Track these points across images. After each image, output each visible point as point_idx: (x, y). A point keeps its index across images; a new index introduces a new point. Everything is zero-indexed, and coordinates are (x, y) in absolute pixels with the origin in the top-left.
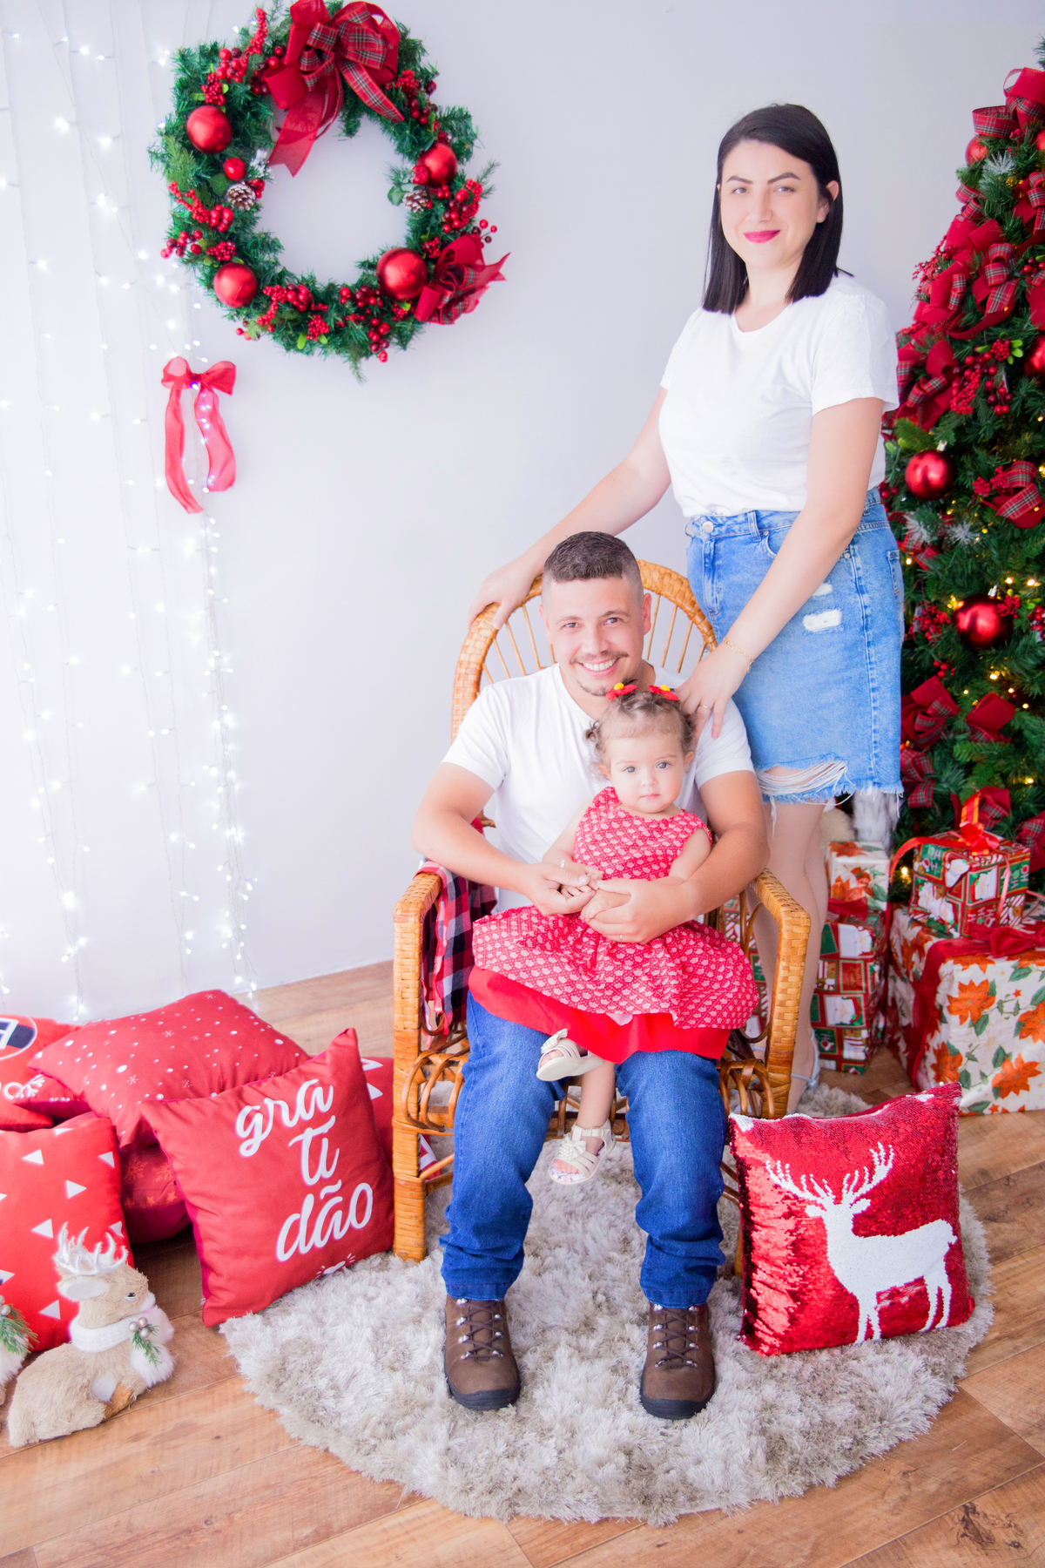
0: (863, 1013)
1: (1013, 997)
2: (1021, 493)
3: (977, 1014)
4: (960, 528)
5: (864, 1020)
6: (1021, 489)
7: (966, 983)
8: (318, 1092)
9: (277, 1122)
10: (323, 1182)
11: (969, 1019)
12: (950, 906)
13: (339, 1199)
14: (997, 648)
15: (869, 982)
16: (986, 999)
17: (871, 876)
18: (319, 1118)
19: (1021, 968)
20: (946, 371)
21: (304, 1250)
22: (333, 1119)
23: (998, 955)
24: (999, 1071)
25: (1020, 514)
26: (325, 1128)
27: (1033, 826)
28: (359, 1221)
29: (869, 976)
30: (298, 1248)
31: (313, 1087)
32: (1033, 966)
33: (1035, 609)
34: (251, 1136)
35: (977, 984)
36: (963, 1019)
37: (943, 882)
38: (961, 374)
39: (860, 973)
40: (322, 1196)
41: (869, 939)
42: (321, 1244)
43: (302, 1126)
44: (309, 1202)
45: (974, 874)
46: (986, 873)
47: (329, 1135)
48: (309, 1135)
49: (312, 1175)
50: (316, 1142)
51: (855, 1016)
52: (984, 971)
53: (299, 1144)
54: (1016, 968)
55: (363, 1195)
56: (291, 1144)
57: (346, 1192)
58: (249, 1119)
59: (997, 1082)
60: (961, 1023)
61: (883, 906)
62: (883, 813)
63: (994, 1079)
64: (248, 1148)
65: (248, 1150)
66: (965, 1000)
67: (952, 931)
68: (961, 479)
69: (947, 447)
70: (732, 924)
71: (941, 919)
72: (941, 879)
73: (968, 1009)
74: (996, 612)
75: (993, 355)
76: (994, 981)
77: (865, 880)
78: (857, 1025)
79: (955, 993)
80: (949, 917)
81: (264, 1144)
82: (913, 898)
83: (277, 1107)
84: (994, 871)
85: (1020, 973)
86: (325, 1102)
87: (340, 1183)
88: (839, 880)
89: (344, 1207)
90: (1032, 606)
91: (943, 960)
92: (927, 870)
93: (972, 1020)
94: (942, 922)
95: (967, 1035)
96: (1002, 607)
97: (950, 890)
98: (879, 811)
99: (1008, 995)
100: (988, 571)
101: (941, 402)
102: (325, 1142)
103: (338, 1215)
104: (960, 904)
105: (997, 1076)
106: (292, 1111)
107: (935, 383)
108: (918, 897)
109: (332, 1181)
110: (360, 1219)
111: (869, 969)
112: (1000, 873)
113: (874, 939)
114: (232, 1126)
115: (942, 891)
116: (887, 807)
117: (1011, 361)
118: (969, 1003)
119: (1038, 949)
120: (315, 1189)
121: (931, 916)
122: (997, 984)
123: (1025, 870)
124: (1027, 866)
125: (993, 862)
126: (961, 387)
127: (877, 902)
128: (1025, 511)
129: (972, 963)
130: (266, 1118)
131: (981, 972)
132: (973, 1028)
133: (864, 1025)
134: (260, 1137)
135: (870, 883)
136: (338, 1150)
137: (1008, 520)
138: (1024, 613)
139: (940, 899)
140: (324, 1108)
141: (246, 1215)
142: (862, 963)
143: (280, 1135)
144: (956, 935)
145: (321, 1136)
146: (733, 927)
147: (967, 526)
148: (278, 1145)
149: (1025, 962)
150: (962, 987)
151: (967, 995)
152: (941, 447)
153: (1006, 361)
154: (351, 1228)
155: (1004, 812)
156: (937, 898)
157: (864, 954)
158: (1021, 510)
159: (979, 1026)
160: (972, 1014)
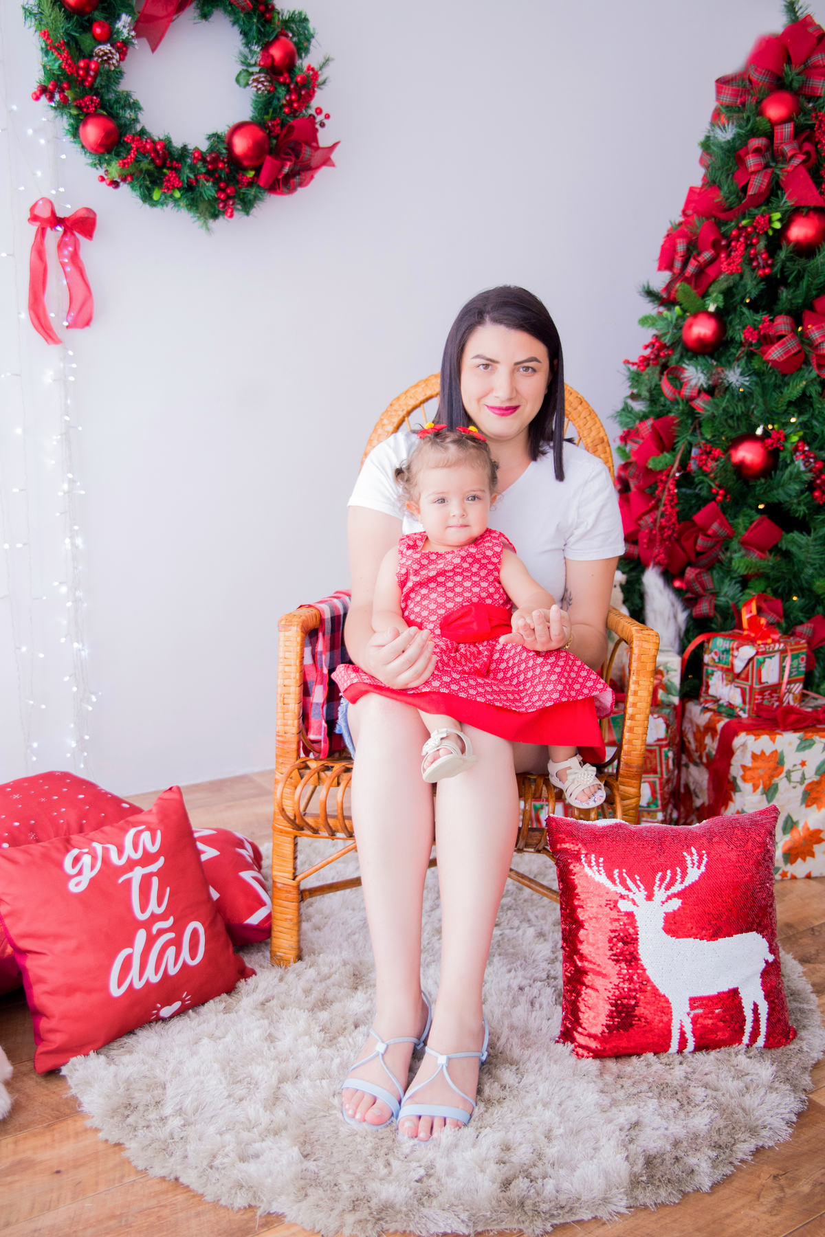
0: (658, 796)
1: (799, 767)
2: (784, 339)
3: (768, 782)
4: (732, 373)
5: (659, 803)
6: (784, 336)
7: (758, 753)
8: (146, 836)
9: (106, 861)
10: (155, 918)
11: (761, 787)
12: (739, 690)
13: (171, 935)
14: (766, 478)
15: (664, 766)
16: (776, 768)
17: (665, 672)
18: (148, 859)
19: (806, 740)
20: (715, 245)
21: (138, 985)
22: (162, 860)
23: (785, 729)
24: (788, 838)
25: (785, 357)
26: (154, 867)
27: (806, 629)
28: (193, 958)
29: (664, 761)
30: (131, 984)
31: (141, 831)
32: (816, 738)
33: (798, 442)
34: (80, 873)
35: (768, 753)
36: (755, 788)
37: (731, 670)
38: (729, 245)
39: (655, 757)
40: (154, 931)
41: (664, 726)
42: (155, 979)
43: (131, 865)
44: (141, 936)
45: (760, 658)
46: (770, 658)
47: (158, 873)
48: (137, 874)
49: (143, 910)
50: (146, 879)
51: (651, 799)
52: (774, 741)
53: (129, 881)
54: (802, 740)
55: (195, 932)
56: (120, 881)
57: (178, 928)
58: (77, 860)
59: (786, 848)
60: (754, 791)
61: (676, 700)
62: (672, 621)
63: (784, 845)
64: (77, 884)
65: (78, 886)
66: (758, 768)
67: (741, 713)
68: (730, 333)
69: (717, 308)
71: (730, 704)
72: (730, 667)
73: (761, 777)
74: (764, 447)
75: (754, 228)
76: (782, 752)
77: (659, 676)
78: (653, 807)
79: (748, 762)
80: (737, 700)
81: (92, 880)
82: (704, 689)
83: (106, 850)
84: (777, 657)
85: (804, 745)
86: (153, 843)
87: (171, 920)
89: (178, 942)
90: (795, 439)
91: (736, 734)
92: (717, 661)
93: (764, 788)
94: (731, 706)
95: (759, 802)
96: (769, 441)
97: (738, 676)
98: (669, 619)
99: (795, 765)
100: (755, 412)
101: (711, 271)
102: (155, 880)
103: (172, 951)
104: (747, 688)
105: (786, 842)
106: (121, 852)
107: (707, 255)
108: (708, 687)
109: (163, 917)
110: (193, 953)
111: (663, 754)
112: (782, 660)
113: (668, 726)
114: (60, 865)
115: (730, 678)
116: (675, 617)
117: (770, 233)
118: (761, 772)
119: (819, 726)
120: (147, 925)
121: (721, 702)
122: (785, 754)
123: (802, 659)
124: (804, 656)
125: (776, 648)
126: (728, 256)
127: (671, 696)
128: (789, 355)
129: (763, 734)
130: (94, 858)
131: (771, 743)
132: (764, 796)
133: (660, 808)
134: (88, 875)
135: (664, 679)
136: (168, 889)
137: (774, 362)
138: (788, 446)
139: (729, 686)
140: (153, 849)
141: (78, 949)
142: (657, 748)
143: (108, 872)
144: (744, 716)
145: (151, 875)
147: (738, 371)
148: (107, 882)
149: (810, 734)
150: (754, 756)
151: (758, 764)
152: (712, 308)
153: (766, 233)
154: (185, 964)
155: (778, 618)
156: (727, 685)
157: (659, 740)
158: (785, 353)
159: (770, 794)
160: (763, 782)
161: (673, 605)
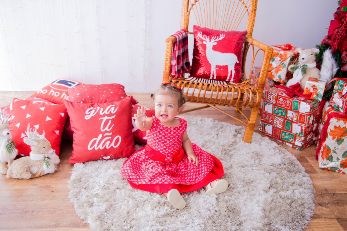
0: (303, 131)
3: (339, 138)
5: (303, 134)
7: (337, 126)
8: (113, 108)
9: (98, 113)
10: (106, 132)
11: (336, 139)
12: (342, 101)
13: (110, 138)
15: (307, 122)
16: (344, 133)
18: (111, 115)
21: (96, 149)
22: (115, 116)
24: (344, 159)
26: (111, 118)
28: (115, 145)
29: (307, 120)
30: (94, 148)
31: (112, 107)
34: (89, 114)
35: (341, 127)
36: (334, 138)
37: (341, 93)
39: (305, 118)
40: (105, 135)
41: (310, 108)
42: (102, 148)
43: (105, 115)
44: (100, 136)
47: (112, 120)
48: (106, 118)
49: (103, 129)
50: (108, 121)
51: (300, 132)
52: (345, 124)
53: (102, 120)
55: (118, 139)
56: (100, 119)
57: (113, 136)
58: (91, 110)
59: (343, 162)
60: (333, 139)
61: (320, 100)
63: (342, 161)
64: (87, 117)
65: (87, 118)
66: (336, 132)
67: (341, 110)
70: (270, 95)
71: (338, 106)
72: (341, 92)
73: (337, 135)
77: (316, 90)
78: (301, 135)
79: (333, 129)
80: (341, 105)
81: (92, 117)
83: (100, 109)
86: (114, 111)
87: (111, 134)
88: (307, 88)
89: (111, 141)
91: (332, 117)
92: (338, 89)
93: (337, 139)
94: (338, 107)
95: (334, 144)
97: (343, 96)
98: (329, 70)
102: (110, 121)
103: (109, 142)
104: (345, 101)
105: (343, 160)
106: (103, 111)
108: (333, 98)
109: (109, 132)
110: (115, 144)
111: (307, 118)
114: (85, 111)
115: (341, 96)
116: (332, 69)
118: (337, 133)
120: (103, 133)
121: (336, 104)
127: (318, 98)
130: (95, 111)
131: (344, 124)
132: (337, 142)
133: (303, 136)
134: (92, 115)
135: (317, 91)
136: (114, 125)
139: (340, 99)
140: (113, 112)
141: (82, 135)
142: (306, 115)
143: (98, 115)
144: (342, 111)
145: (110, 119)
146: (270, 96)
148: (96, 119)
150: (335, 127)
151: (337, 130)
154: (112, 146)
156: (339, 98)
157: (307, 112)
159: (339, 142)
160: (337, 137)
161: (332, 65)
